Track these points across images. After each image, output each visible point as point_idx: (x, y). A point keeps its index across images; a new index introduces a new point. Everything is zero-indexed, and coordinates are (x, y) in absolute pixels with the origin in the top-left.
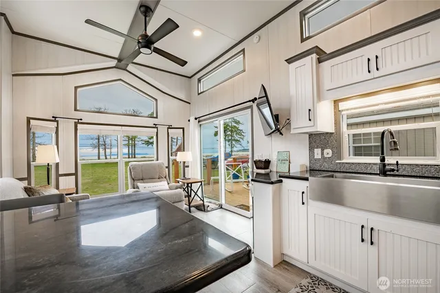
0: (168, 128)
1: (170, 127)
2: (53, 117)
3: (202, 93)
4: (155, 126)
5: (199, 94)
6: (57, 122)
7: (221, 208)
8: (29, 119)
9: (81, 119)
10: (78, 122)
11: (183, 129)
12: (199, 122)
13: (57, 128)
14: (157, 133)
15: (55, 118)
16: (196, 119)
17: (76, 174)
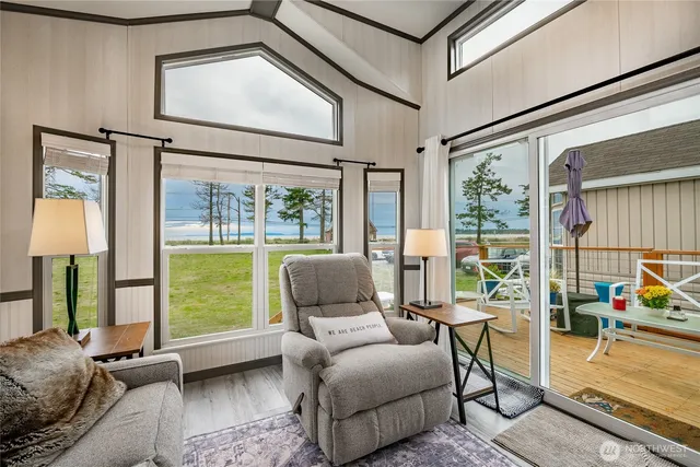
0: (366, 171)
1: (370, 168)
2: (102, 130)
3: (457, 73)
4: (337, 164)
5: (450, 77)
6: (113, 144)
7: (543, 402)
8: (38, 131)
9: (170, 141)
10: (163, 147)
11: (402, 171)
12: (452, 150)
13: (112, 160)
14: (341, 180)
15: (109, 132)
16: (444, 142)
17: (155, 282)
